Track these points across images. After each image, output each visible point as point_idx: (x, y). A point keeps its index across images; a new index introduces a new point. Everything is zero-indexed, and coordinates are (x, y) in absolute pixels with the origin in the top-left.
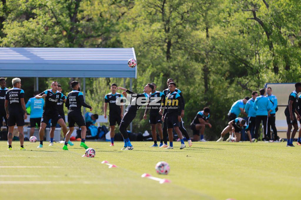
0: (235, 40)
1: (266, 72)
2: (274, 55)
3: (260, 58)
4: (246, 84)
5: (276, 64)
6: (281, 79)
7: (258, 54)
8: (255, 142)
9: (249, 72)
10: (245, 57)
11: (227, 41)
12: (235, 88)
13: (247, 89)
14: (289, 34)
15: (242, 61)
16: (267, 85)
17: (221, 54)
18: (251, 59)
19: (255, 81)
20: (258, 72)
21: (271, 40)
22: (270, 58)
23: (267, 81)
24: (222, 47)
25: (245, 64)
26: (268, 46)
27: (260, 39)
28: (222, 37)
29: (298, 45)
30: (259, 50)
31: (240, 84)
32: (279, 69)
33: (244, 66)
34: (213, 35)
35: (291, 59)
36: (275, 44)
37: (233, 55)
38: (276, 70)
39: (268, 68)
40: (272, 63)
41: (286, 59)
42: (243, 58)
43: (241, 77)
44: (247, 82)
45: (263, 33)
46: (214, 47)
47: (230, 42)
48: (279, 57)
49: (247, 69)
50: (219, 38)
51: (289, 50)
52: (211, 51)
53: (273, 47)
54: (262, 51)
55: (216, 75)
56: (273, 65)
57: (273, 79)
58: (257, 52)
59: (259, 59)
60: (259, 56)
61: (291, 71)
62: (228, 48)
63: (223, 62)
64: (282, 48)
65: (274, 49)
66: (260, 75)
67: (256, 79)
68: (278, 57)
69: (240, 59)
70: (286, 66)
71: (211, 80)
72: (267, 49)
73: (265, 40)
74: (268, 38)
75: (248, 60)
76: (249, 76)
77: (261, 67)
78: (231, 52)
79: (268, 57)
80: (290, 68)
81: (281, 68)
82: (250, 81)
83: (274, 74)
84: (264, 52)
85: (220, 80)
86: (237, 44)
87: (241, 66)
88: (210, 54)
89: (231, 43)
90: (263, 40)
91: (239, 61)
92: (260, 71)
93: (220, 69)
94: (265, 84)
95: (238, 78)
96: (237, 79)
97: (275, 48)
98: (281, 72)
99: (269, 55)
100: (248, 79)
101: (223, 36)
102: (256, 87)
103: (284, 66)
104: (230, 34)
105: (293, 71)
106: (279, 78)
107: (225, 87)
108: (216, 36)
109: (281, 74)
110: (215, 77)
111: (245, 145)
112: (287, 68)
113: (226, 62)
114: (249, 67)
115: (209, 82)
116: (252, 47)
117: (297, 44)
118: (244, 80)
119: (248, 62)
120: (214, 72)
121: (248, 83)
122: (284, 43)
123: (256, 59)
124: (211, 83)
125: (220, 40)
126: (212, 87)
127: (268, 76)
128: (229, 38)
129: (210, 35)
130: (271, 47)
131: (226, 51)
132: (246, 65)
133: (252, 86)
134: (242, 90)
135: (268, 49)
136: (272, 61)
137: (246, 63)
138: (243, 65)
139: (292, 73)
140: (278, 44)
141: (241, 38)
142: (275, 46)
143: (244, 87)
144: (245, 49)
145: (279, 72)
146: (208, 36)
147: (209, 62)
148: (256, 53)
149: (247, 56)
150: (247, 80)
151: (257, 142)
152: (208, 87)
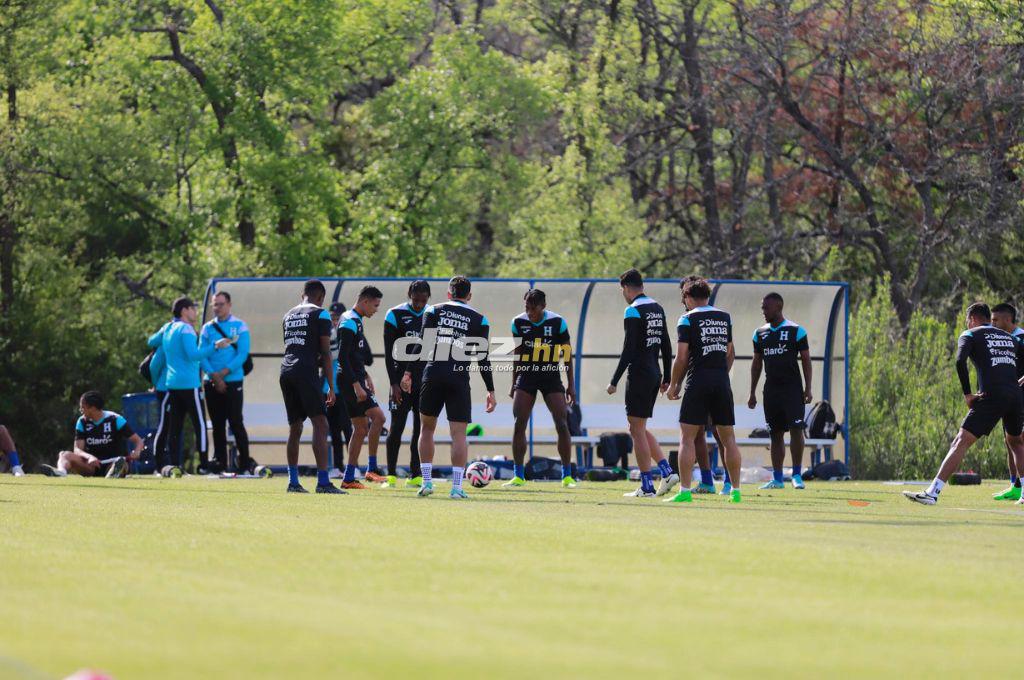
0: (109, 131)
1: (214, 241)
2: (239, 183)
3: (193, 193)
4: (145, 282)
5: (245, 211)
6: (264, 266)
7: (187, 179)
8: (173, 476)
9: (155, 238)
10: (141, 189)
11: (80, 132)
12: (106, 292)
13: (146, 296)
14: (290, 113)
15: (131, 200)
16: (214, 283)
17: (59, 175)
18: (161, 195)
19: (174, 270)
20: (185, 240)
21: (229, 130)
22: (225, 191)
23: (215, 272)
24: (60, 154)
25: (140, 212)
26: (221, 153)
27: (193, 126)
28: (63, 117)
29: (321, 151)
30: (190, 166)
31: (125, 279)
32: (258, 230)
33: (138, 220)
34: (31, 112)
35: (299, 197)
36: (245, 145)
37: (101, 180)
38: (246, 234)
39: (219, 226)
40: (232, 211)
41: (280, 195)
42: (135, 190)
43: (127, 255)
44: (147, 273)
45: (203, 108)
46: (35, 152)
47: (90, 137)
48: (258, 190)
49: (149, 228)
50: (53, 121)
51: (290, 166)
52: (24, 167)
53: (237, 157)
54: (201, 170)
55: (43, 247)
56: (238, 215)
57: (238, 264)
58: (181, 171)
59: (190, 196)
60: (190, 186)
61: (297, 237)
62: (82, 157)
63: (68, 203)
64: (268, 157)
65: (239, 164)
66: (190, 251)
67: (178, 262)
68: (253, 188)
69: (124, 194)
70: (282, 222)
71: (24, 264)
72: (216, 160)
73: (211, 131)
74: (221, 125)
75: (154, 198)
76: (155, 252)
77: (198, 222)
78: (94, 171)
79: (219, 189)
80: (295, 226)
81: (264, 226)
82: (158, 269)
83: (238, 246)
84: (208, 170)
85: (57, 267)
86: (115, 144)
87: (126, 217)
88: (21, 175)
89: (95, 139)
90: (202, 132)
91: (122, 201)
92: (194, 237)
93: (56, 230)
94: (210, 281)
95: (116, 259)
96: (116, 263)
97: (244, 159)
98: (263, 239)
99: (224, 181)
100: (150, 262)
101: (66, 115)
102: (180, 290)
103: (273, 223)
104: (92, 108)
105: (306, 236)
106: (258, 262)
107: (72, 288)
108: (43, 116)
109: (262, 246)
110: (37, 256)
111: (138, 486)
112: (284, 227)
113: (77, 206)
114: (155, 221)
115: (18, 271)
116: (165, 155)
117: (318, 145)
118: (138, 267)
119: (153, 207)
120: (33, 239)
121: (151, 275)
122: (273, 140)
123: (178, 195)
124: (23, 275)
125: (57, 130)
126: (26, 288)
127: (219, 253)
128: (88, 125)
129: (21, 111)
130: (230, 155)
131: (76, 165)
132: (146, 217)
133: (164, 285)
134: (132, 299)
135: (221, 163)
136: (234, 203)
137: (146, 209)
138: (136, 215)
139: (300, 242)
140: (254, 145)
141: (130, 121)
142: (245, 152)
143: (139, 289)
144: (144, 161)
145: (256, 240)
146: (13, 115)
147: (20, 203)
148: (180, 177)
149: (149, 186)
150: (147, 266)
151: (179, 476)
152: (15, 290)
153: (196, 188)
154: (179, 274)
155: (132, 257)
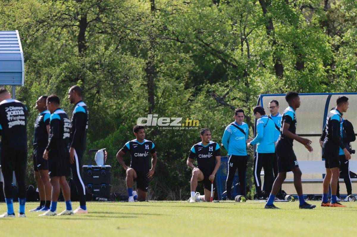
0: (205, 16)
1: (261, 75)
2: (275, 43)
3: (250, 48)
4: (224, 97)
5: (278, 59)
6: (288, 88)
7: (246, 42)
8: (241, 201)
9: (230, 72)
10: (222, 47)
11: (188, 17)
12: (204, 103)
13: (225, 105)
14: (301, 5)
15: (216, 53)
16: (262, 97)
17: (178, 40)
18: (233, 50)
19: (240, 91)
20: (246, 74)
21: (269, 14)
22: (267, 47)
23: (262, 91)
24: (179, 29)
25: (222, 59)
26: (265, 27)
27: (249, 13)
28: (180, 9)
29: (318, 25)
30: (248, 34)
31: (214, 96)
32: (285, 68)
33: (220, 63)
34: (163, 6)
35: (306, 50)
36: (277, 22)
37: (200, 42)
38: (278, 70)
39: (264, 66)
40: (271, 58)
41: (296, 48)
42: (219, 47)
43: (215, 83)
44: (226, 92)
45: (254, 3)
46: (165, 28)
47: (194, 19)
48: (285, 46)
49: (227, 68)
50: (174, 11)
51: (302, 33)
52: (159, 36)
53: (273, 28)
54: (254, 36)
55: (170, 79)
56: (274, 60)
57: (274, 86)
58: (244, 37)
59: (248, 50)
60: (248, 45)
61: (306, 71)
62: (190, 29)
63: (183, 55)
64: (290, 29)
65: (274, 33)
66: (249, 80)
67: (242, 86)
68: (282, 46)
69: (213, 50)
70: (297, 64)
71: (159, 88)
72: (262, 31)
73: (259, 15)
74: (265, 12)
75: (228, 52)
76: (230, 81)
77: (252, 64)
78: (197, 37)
79: (263, 46)
80: (305, 66)
81: (288, 66)
82: (231, 90)
83: (274, 77)
84: (257, 36)
85: (177, 89)
86: (208, 23)
87: (214, 62)
88: (158, 40)
89: (197, 21)
90: (254, 16)
91: (212, 54)
92: (250, 72)
93: (177, 69)
94: (260, 96)
95: (209, 85)
96: (207, 86)
97: (277, 30)
98: (287, 73)
99: (266, 42)
100: (227, 86)
101: (181, 8)
102: (243, 101)
103: (293, 63)
104: (195, 4)
105: (311, 71)
106: (285, 85)
107: (185, 101)
108: (170, 9)
109: (287, 77)
110: (167, 84)
111: (223, 206)
112: (299, 66)
113: (188, 56)
114: (229, 64)
115: (157, 92)
116: (234, 29)
117: (316, 21)
118: (221, 89)
119: (228, 56)
120: (165, 75)
121: (228, 93)
122: (293, 20)
123: (242, 50)
124: (160, 94)
125: (177, 16)
126: (161, 101)
127: (264, 80)
128: (193, 13)
129: (157, 6)
130: (270, 28)
131: (187, 35)
132: (224, 62)
133: (235, 98)
134: (217, 106)
135: (264, 32)
136: (272, 54)
137: (225, 58)
138: (219, 61)
139: (307, 74)
140: (282, 23)
141: (216, 10)
142: (277, 26)
143: (221, 101)
144: (223, 32)
145: (284, 73)
146: (153, 8)
147: (157, 56)
148: (243, 40)
149: (226, 45)
150: (225, 88)
151: (245, 201)
152: (155, 102)
153: (251, 46)
154: (243, 92)
155: (218, 84)
